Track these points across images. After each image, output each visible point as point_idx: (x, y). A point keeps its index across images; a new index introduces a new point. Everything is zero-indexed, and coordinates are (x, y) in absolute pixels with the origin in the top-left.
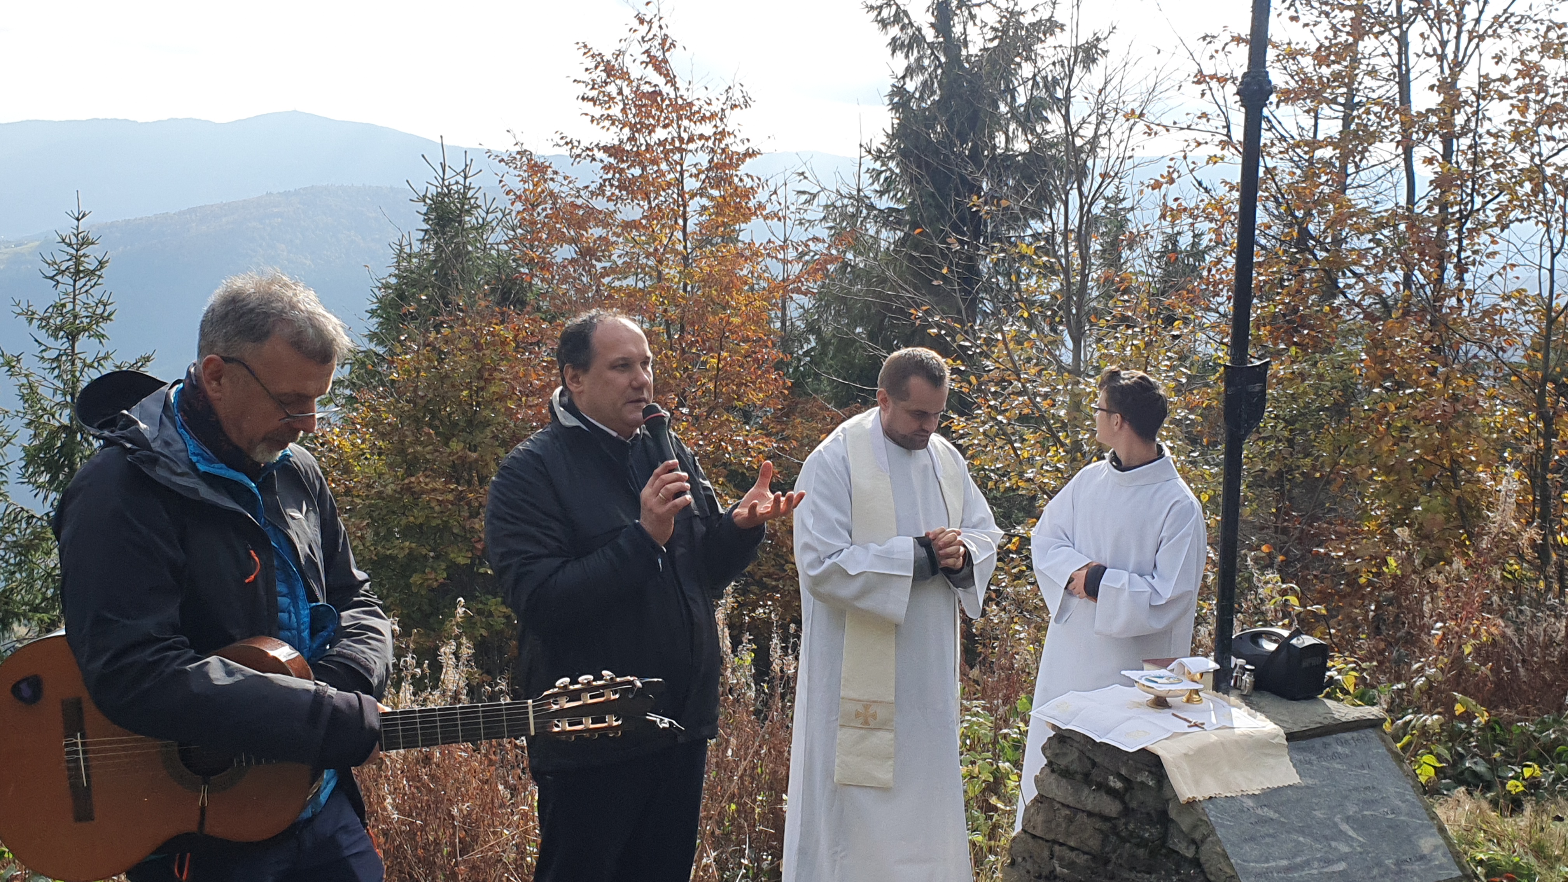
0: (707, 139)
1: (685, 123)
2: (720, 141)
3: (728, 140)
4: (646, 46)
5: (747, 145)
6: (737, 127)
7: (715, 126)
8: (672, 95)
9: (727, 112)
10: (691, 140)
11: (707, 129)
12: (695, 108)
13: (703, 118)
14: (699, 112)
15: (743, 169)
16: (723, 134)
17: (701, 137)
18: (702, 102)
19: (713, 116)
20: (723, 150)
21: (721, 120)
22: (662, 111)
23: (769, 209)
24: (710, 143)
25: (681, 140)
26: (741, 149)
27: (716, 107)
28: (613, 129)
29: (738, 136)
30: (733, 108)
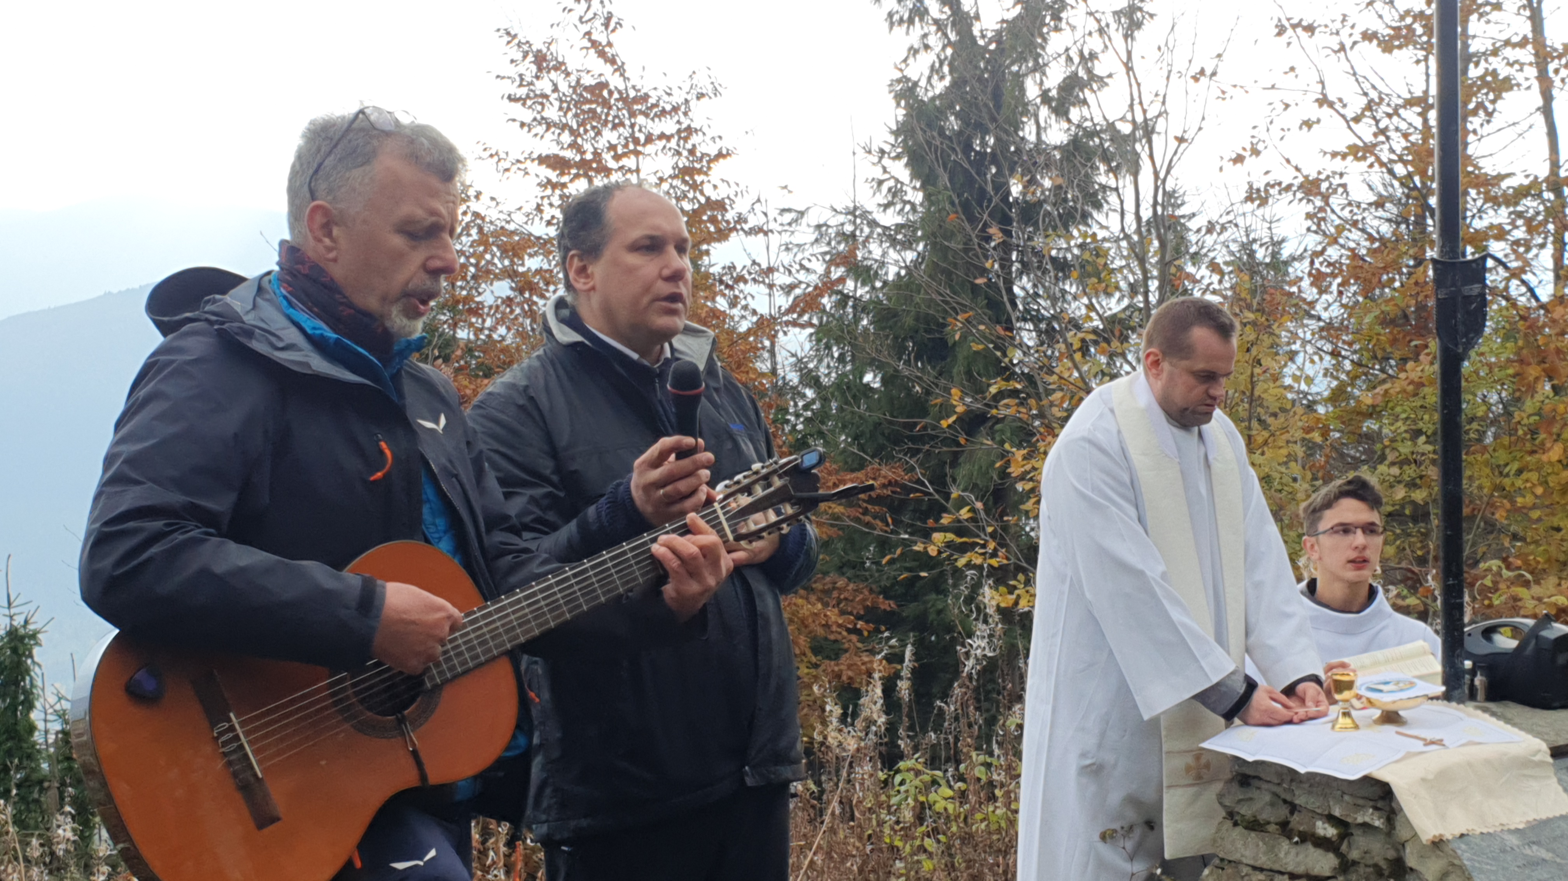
0: (668, 138)
1: (641, 120)
2: (686, 139)
3: (695, 139)
4: (585, 28)
5: (719, 144)
6: (705, 123)
7: (679, 122)
8: (622, 87)
9: (693, 103)
10: (649, 139)
11: (668, 126)
12: (652, 101)
13: (664, 112)
14: (655, 105)
15: (716, 175)
16: (690, 131)
17: (662, 136)
18: (660, 92)
19: (675, 109)
20: (692, 152)
21: (685, 114)
22: (610, 108)
23: (753, 221)
24: (673, 143)
25: (636, 141)
26: (711, 148)
27: (678, 98)
28: (549, 136)
29: (710, 134)
30: (700, 96)
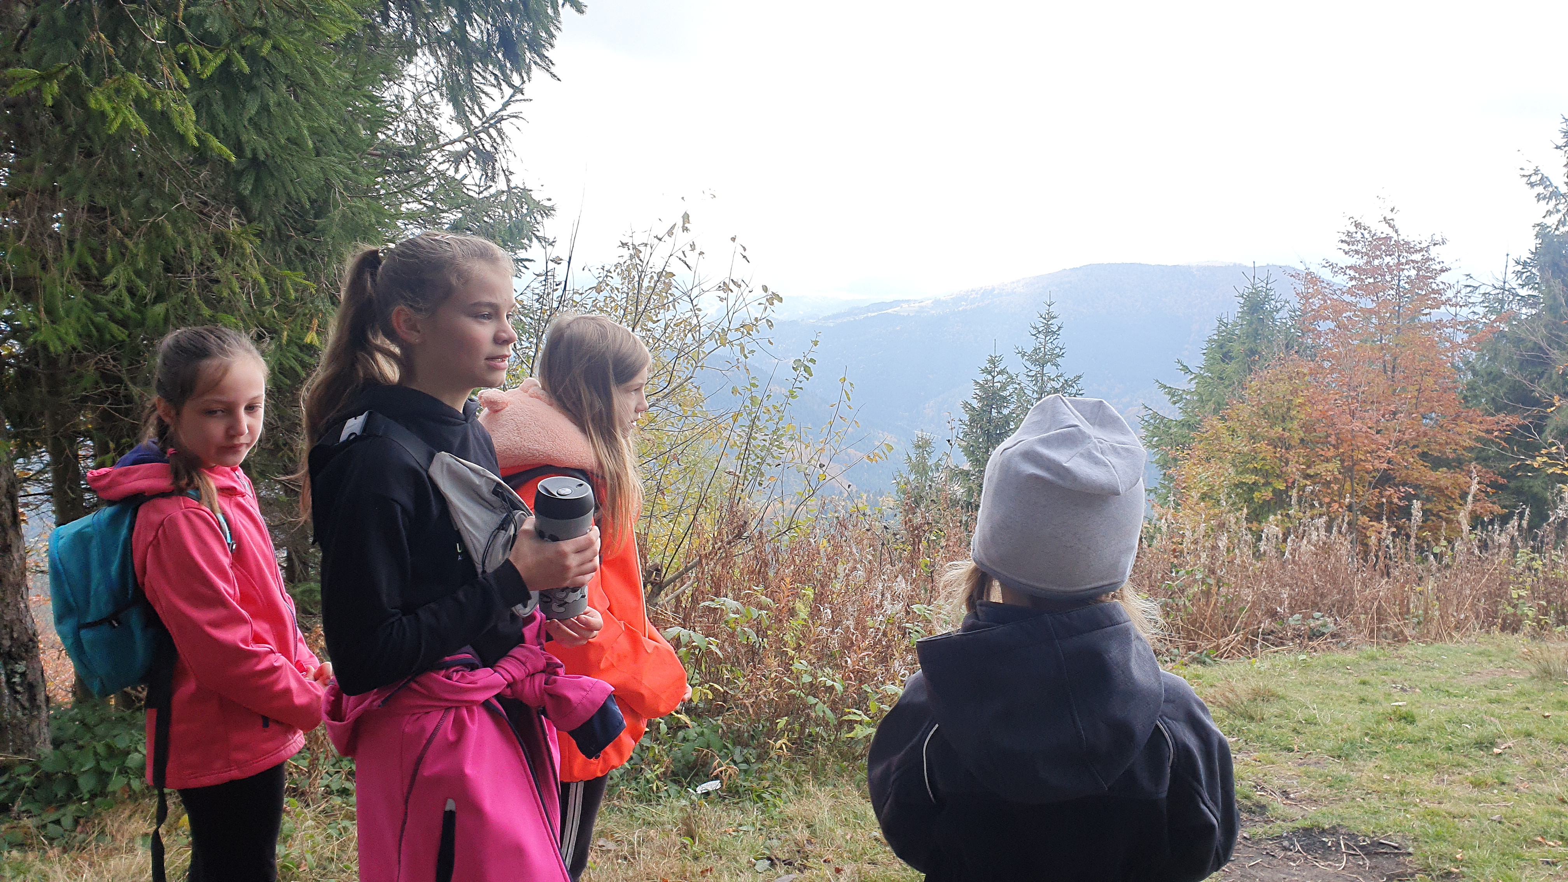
0: (1417, 262)
1: (1404, 254)
2: (1425, 263)
3: (1430, 263)
5: (1442, 265)
6: (1436, 256)
7: (1423, 255)
8: (1396, 239)
9: (1431, 248)
11: (1417, 257)
12: (1411, 246)
13: (1416, 251)
15: (1439, 279)
17: (1413, 261)
18: (1415, 242)
19: (1421, 250)
20: (1427, 268)
21: (1427, 251)
22: (1390, 248)
24: (1419, 265)
26: (1438, 267)
27: (1424, 245)
28: (1357, 257)
29: (1437, 260)
30: (1435, 245)
